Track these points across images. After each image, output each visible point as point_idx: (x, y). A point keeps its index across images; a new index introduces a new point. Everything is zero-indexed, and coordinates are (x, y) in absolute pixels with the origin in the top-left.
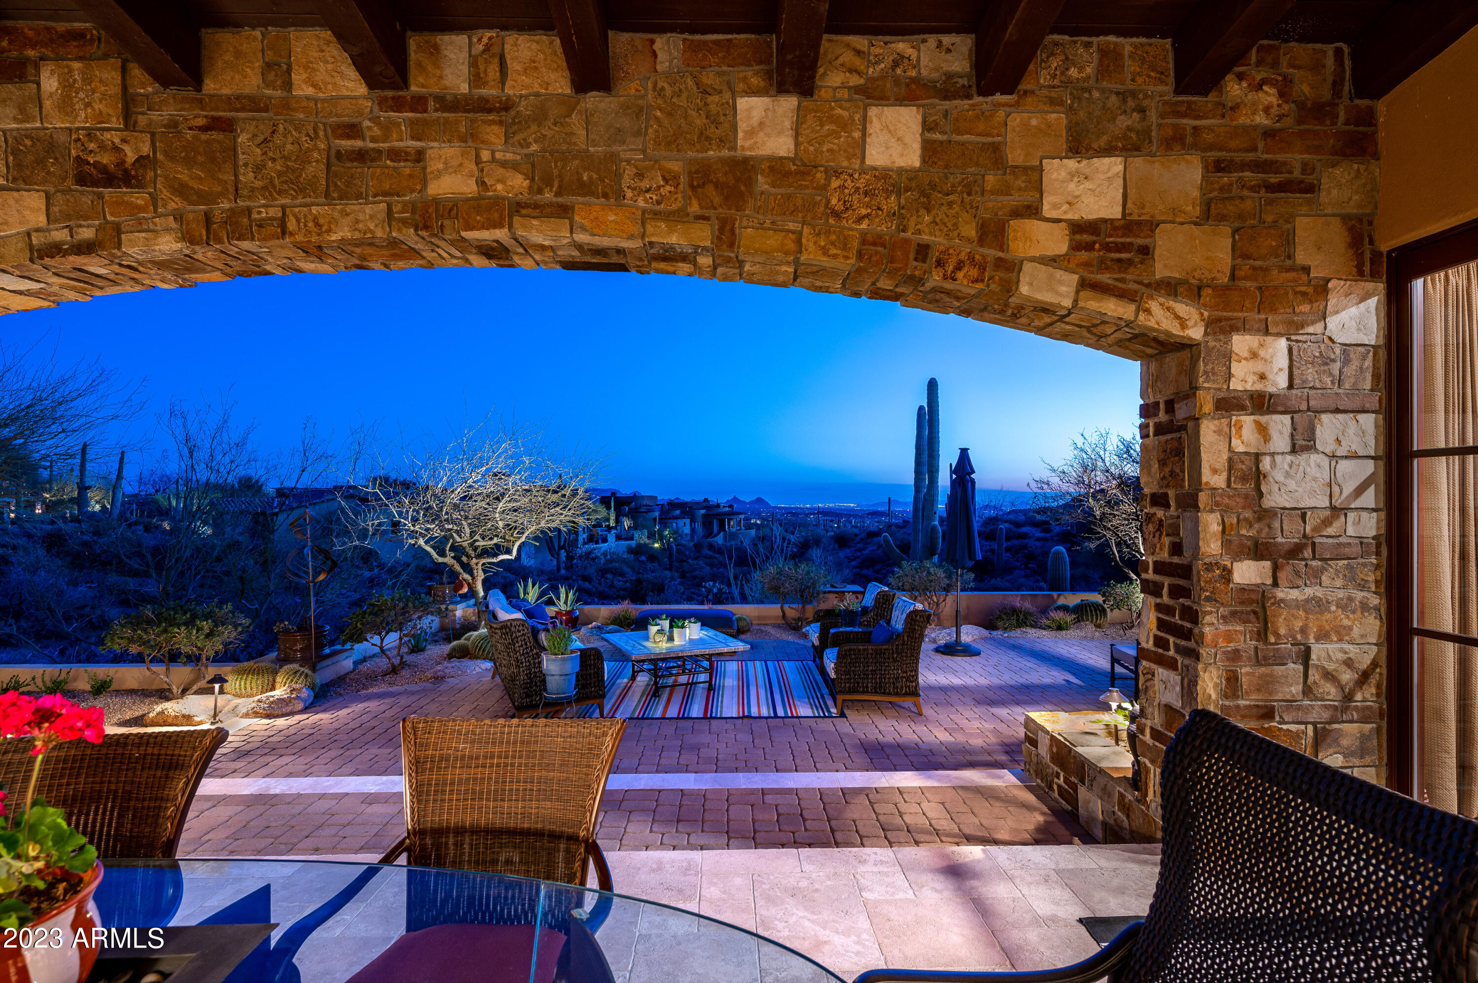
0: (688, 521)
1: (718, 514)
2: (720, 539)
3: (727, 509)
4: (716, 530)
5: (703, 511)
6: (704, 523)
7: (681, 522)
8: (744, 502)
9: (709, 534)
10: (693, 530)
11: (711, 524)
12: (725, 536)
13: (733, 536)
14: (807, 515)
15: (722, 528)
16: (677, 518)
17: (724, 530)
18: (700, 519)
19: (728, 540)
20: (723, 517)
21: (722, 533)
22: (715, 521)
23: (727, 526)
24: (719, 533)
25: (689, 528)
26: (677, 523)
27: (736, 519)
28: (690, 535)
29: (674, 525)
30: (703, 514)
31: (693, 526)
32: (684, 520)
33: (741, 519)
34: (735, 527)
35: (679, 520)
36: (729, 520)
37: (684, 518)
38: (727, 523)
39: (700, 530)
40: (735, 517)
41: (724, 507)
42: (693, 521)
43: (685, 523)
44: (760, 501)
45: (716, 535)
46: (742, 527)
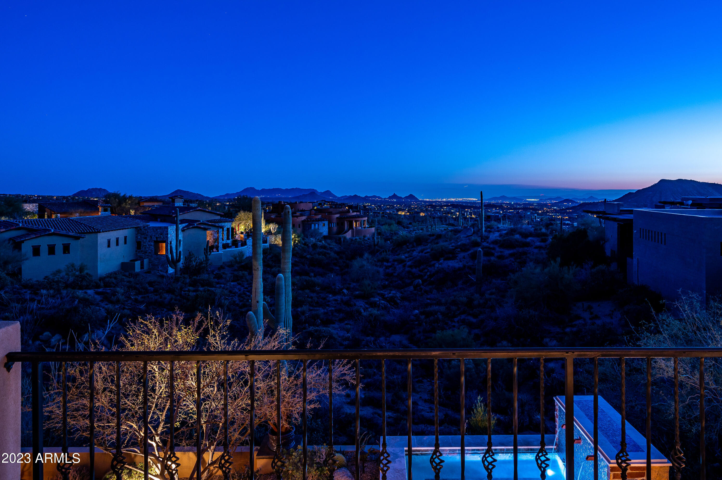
0: (326, 223)
1: (347, 218)
2: (348, 235)
3: (355, 213)
4: (346, 228)
5: (338, 216)
6: (338, 224)
7: (321, 223)
9: (341, 231)
10: (330, 229)
11: (343, 224)
12: (353, 233)
13: (358, 232)
14: (441, 207)
15: (351, 226)
16: (319, 220)
17: (352, 228)
18: (335, 221)
19: (355, 236)
20: (351, 219)
21: (350, 231)
22: (346, 222)
23: (354, 226)
24: (348, 230)
25: (327, 227)
26: (318, 224)
27: (361, 220)
28: (327, 232)
29: (317, 225)
30: (337, 218)
31: (330, 226)
32: (324, 222)
33: (365, 220)
34: (361, 226)
35: (320, 222)
36: (356, 222)
37: (324, 220)
38: (354, 223)
39: (335, 229)
40: (360, 219)
41: (353, 212)
42: (330, 222)
43: (324, 224)
44: (411, 197)
45: (346, 232)
46: (367, 226)
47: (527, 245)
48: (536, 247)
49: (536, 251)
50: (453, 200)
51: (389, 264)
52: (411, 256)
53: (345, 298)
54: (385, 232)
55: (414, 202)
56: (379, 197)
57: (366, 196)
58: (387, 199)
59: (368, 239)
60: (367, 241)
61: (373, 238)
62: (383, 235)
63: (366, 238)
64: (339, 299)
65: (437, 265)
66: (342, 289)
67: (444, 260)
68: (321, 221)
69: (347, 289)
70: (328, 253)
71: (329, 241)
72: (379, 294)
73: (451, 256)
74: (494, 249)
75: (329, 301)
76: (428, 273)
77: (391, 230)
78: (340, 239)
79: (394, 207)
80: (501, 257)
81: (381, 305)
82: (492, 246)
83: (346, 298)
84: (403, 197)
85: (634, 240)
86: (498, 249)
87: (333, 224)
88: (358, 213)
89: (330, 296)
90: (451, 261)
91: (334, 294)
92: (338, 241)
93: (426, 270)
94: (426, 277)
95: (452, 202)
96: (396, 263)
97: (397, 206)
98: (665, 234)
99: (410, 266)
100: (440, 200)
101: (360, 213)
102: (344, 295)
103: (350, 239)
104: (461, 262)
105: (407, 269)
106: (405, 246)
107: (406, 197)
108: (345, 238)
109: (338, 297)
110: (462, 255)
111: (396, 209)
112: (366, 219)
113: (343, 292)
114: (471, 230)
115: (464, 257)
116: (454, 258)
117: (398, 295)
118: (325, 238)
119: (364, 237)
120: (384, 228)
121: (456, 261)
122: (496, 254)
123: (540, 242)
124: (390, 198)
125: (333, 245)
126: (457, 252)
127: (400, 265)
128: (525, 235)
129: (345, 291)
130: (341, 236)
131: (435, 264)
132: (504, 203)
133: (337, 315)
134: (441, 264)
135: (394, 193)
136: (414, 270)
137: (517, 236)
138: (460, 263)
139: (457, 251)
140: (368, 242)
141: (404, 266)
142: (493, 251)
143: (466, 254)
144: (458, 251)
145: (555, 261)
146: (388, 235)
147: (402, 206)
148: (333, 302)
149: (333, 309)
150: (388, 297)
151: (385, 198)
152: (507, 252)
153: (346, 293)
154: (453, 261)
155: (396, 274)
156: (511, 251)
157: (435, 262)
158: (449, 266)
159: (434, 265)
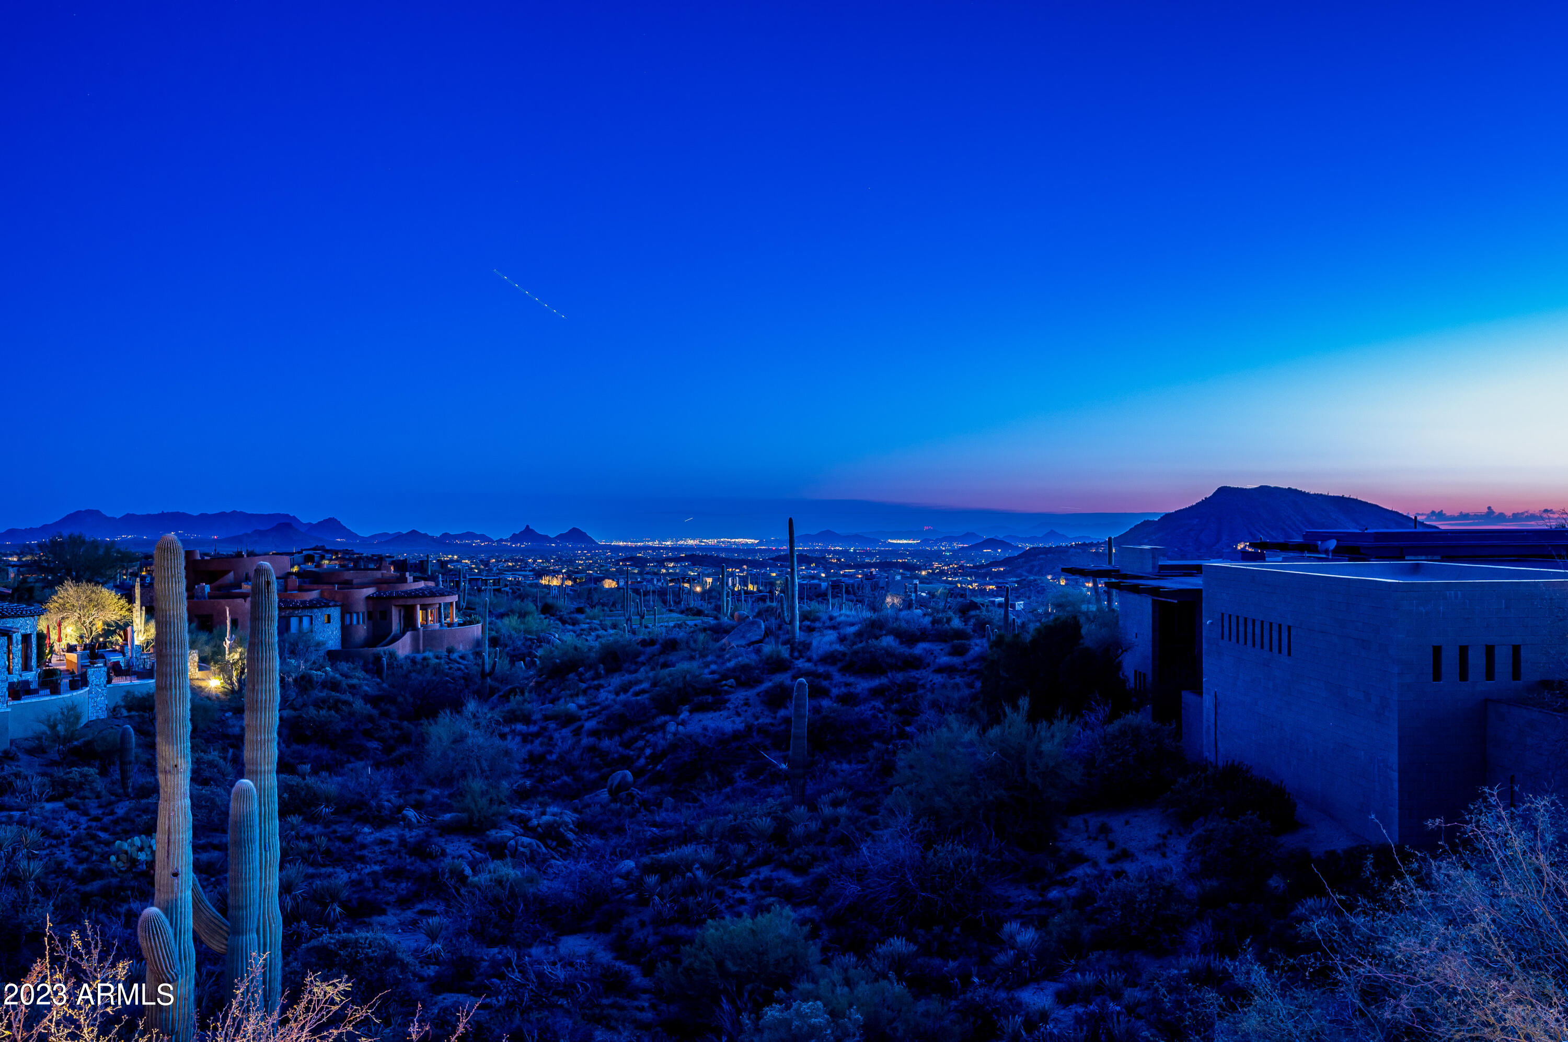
0: (335, 613)
1: (399, 597)
2: (403, 647)
3: (422, 584)
4: (395, 627)
5: (370, 591)
6: (370, 615)
7: (320, 615)
8: (546, 538)
9: (381, 635)
10: (346, 630)
11: (386, 616)
12: (415, 640)
13: (431, 638)
15: (409, 622)
16: (313, 605)
17: (414, 627)
18: (361, 607)
19: (421, 647)
20: (410, 602)
21: (408, 635)
22: (395, 612)
23: (420, 620)
24: (403, 633)
25: (338, 625)
26: (311, 617)
27: (440, 604)
28: (339, 640)
29: (306, 621)
30: (368, 598)
31: (348, 621)
32: (328, 611)
33: (451, 604)
34: (440, 621)
35: (316, 610)
36: (424, 608)
37: (327, 606)
38: (420, 614)
39: (362, 630)
40: (437, 600)
41: (416, 580)
42: (346, 610)
43: (329, 616)
44: (576, 535)
45: (396, 639)
46: (456, 620)
47: (916, 663)
48: (940, 670)
49: (938, 679)
50: (691, 542)
51: (534, 729)
52: (594, 704)
53: (412, 836)
54: (510, 637)
55: (582, 550)
56: (483, 538)
57: (446, 535)
58: (506, 541)
59: (462, 657)
60: (459, 663)
61: (478, 654)
62: (506, 646)
63: (455, 656)
64: (393, 839)
65: (672, 727)
66: (400, 809)
67: (691, 712)
68: (317, 608)
69: (418, 806)
70: (345, 703)
71: (344, 666)
72: (511, 818)
73: (710, 699)
74: (828, 677)
75: (363, 846)
76: (648, 751)
77: (527, 631)
78: (378, 658)
79: (527, 563)
80: (849, 699)
81: (522, 849)
82: (821, 669)
83: (414, 834)
84: (552, 535)
85: (1205, 646)
86: (837, 677)
87: (355, 616)
88: (431, 584)
89: (366, 830)
90: (710, 715)
91: (379, 822)
92: (374, 667)
93: (641, 743)
94: (642, 761)
95: (691, 548)
96: (552, 725)
97: (535, 561)
98: (1289, 628)
99: (593, 733)
100: (656, 544)
101: (437, 585)
102: (409, 825)
103: (407, 658)
104: (738, 715)
105: (586, 741)
106: (571, 676)
107: (561, 537)
108: (392, 655)
109: (392, 833)
110: (739, 696)
111: (533, 570)
112: (454, 599)
113: (404, 818)
114: (759, 627)
115: (747, 703)
116: (718, 704)
117: (567, 819)
118: (332, 656)
119: (450, 651)
120: (510, 624)
121: (725, 713)
122: (835, 691)
123: (951, 654)
124: (515, 538)
125: (359, 677)
126: (726, 688)
127: (566, 732)
128: (909, 637)
129: (411, 813)
130: (380, 649)
131: (666, 723)
132: (829, 552)
133: (393, 885)
134: (683, 723)
135: (528, 526)
136: (606, 743)
137: (888, 641)
138: (738, 720)
139: (726, 685)
140: (462, 667)
141: (577, 732)
142: (825, 683)
143: (751, 693)
144: (731, 687)
145: (1016, 708)
146: (519, 643)
147: (549, 562)
148: (377, 849)
149: (377, 868)
150: (539, 825)
151: (501, 540)
152: (863, 685)
153: (414, 820)
154: (717, 714)
155: (554, 757)
156: (875, 683)
157: (667, 718)
158: (705, 729)
159: (663, 726)
